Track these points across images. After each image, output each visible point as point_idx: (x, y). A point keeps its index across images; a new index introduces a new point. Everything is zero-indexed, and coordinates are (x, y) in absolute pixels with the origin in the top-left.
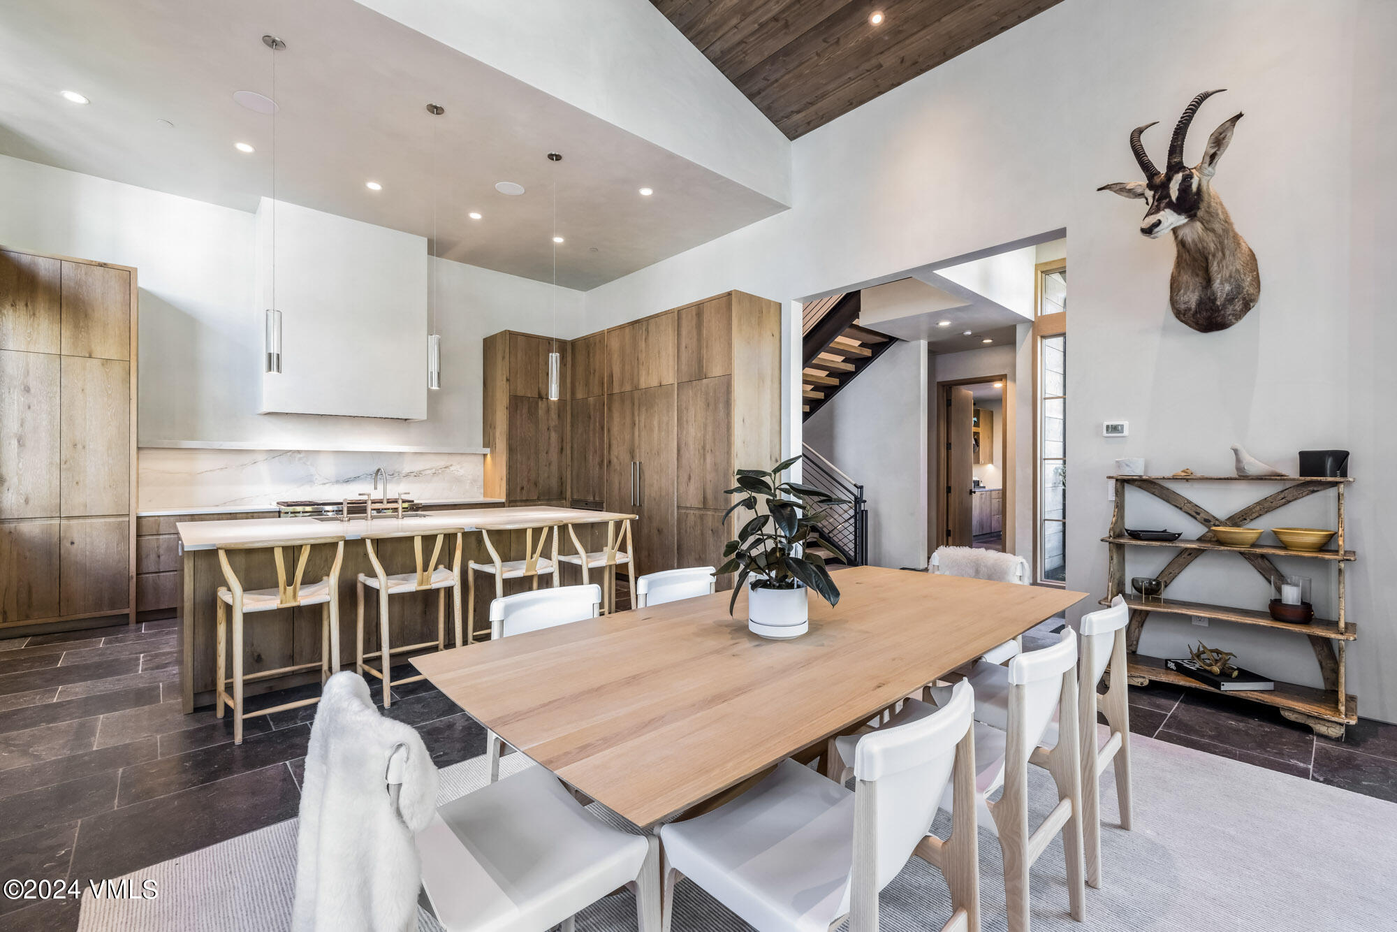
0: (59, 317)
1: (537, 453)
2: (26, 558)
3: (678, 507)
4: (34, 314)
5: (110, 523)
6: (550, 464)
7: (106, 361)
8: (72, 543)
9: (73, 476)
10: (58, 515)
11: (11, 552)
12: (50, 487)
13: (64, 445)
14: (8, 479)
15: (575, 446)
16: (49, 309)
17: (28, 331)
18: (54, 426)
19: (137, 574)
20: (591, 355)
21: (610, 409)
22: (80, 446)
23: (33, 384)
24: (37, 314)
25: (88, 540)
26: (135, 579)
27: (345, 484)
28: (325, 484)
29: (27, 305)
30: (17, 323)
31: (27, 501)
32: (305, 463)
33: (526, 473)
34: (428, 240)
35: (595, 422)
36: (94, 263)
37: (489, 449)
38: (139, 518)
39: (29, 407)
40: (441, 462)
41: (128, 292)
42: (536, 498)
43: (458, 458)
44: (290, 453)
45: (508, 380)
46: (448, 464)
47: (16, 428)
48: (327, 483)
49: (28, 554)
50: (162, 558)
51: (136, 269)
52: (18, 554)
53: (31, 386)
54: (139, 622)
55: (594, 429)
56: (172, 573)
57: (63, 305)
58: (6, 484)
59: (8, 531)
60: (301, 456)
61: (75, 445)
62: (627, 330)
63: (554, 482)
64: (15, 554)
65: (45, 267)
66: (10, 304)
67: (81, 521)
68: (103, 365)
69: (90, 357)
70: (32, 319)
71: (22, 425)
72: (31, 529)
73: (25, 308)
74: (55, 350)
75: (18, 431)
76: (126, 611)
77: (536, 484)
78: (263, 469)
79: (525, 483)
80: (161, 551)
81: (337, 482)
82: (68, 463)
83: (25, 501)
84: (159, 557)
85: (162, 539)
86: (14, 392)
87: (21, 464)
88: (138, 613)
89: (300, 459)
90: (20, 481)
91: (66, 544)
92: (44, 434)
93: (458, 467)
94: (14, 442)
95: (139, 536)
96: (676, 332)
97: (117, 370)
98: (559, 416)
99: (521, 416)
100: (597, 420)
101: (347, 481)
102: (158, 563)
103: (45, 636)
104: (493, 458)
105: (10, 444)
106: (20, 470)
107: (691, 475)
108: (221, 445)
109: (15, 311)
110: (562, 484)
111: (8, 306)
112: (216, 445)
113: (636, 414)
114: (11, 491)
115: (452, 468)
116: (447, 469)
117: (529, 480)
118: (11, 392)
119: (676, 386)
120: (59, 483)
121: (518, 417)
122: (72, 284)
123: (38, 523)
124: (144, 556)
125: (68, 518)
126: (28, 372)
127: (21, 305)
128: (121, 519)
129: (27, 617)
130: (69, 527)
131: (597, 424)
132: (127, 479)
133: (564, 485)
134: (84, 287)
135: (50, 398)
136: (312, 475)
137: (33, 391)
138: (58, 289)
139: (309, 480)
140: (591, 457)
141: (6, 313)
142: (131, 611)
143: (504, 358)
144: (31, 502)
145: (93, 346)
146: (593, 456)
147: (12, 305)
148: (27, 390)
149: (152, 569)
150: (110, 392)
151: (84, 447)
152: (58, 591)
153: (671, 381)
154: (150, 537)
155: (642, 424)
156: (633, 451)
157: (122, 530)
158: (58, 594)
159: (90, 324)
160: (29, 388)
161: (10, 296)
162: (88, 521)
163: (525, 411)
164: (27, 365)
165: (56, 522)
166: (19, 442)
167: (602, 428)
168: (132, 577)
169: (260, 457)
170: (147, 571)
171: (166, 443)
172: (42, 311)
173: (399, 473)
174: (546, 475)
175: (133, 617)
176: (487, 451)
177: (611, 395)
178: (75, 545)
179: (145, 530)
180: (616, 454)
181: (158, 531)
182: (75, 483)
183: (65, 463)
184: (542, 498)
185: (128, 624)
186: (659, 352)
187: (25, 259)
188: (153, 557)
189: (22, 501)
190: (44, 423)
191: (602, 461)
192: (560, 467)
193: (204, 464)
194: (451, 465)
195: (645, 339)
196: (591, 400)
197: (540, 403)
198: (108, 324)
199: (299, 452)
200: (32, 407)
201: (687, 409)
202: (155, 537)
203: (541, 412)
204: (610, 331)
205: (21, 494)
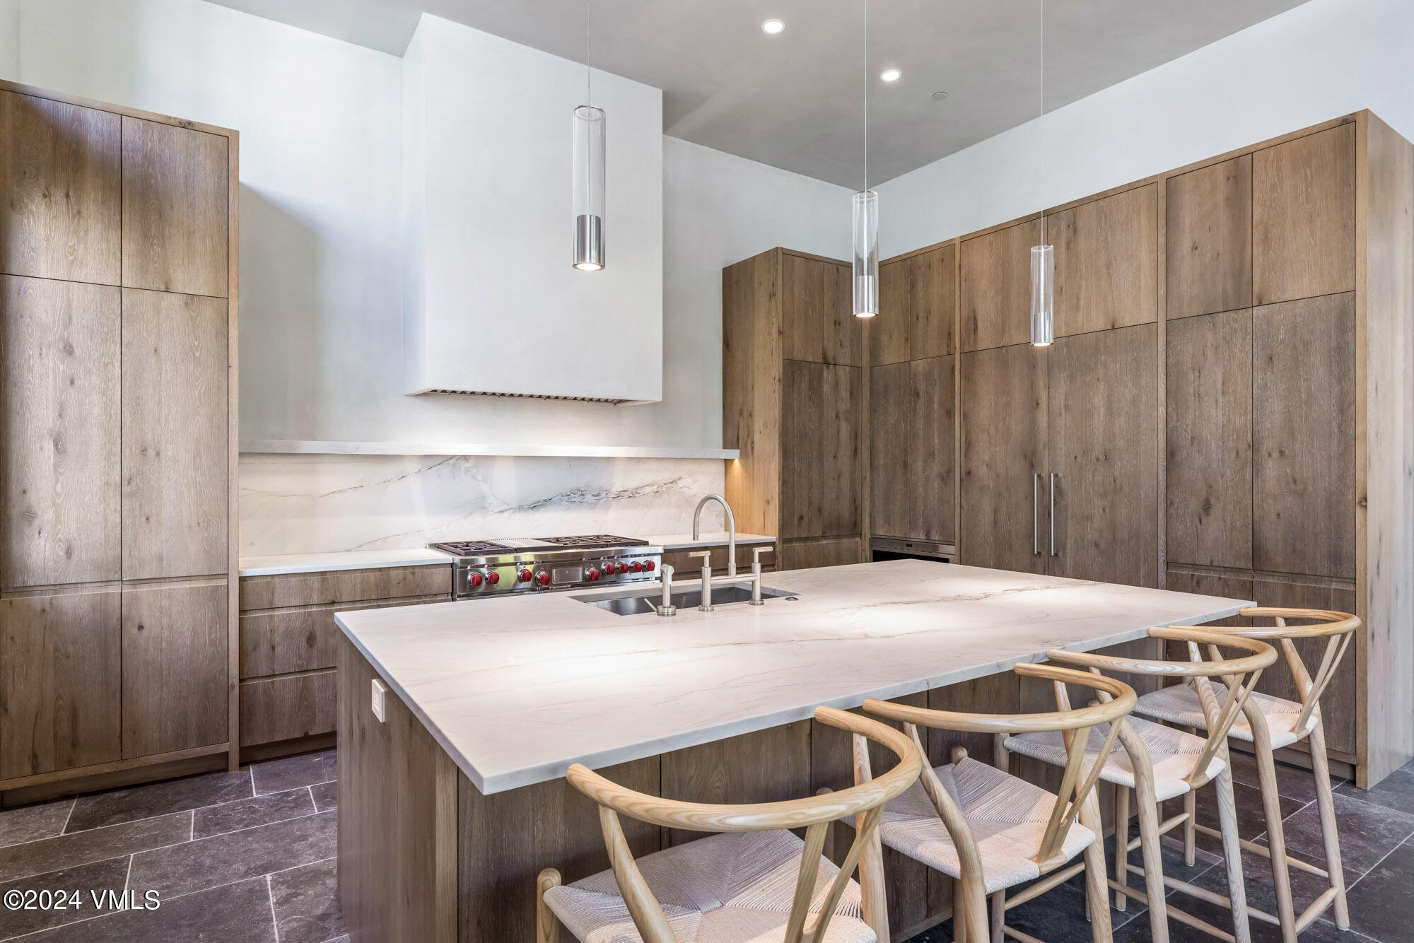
0: (118, 217)
1: (821, 457)
2: (68, 657)
3: (1168, 564)
4: (79, 213)
5: (198, 589)
6: (839, 476)
7: (191, 299)
8: (141, 628)
9: (141, 506)
10: (117, 577)
11: (44, 646)
12: (106, 526)
13: (127, 452)
14: (39, 512)
15: (880, 445)
16: (103, 203)
17: (71, 244)
18: (111, 417)
19: (241, 680)
20: (920, 286)
21: (968, 378)
22: (151, 453)
23: (77, 339)
24: (84, 211)
25: (165, 620)
26: (237, 690)
27: (530, 511)
28: (502, 512)
29: (67, 196)
30: (53, 228)
31: (69, 553)
32: (474, 478)
33: (806, 491)
34: (664, 93)
35: (930, 401)
36: (172, 122)
37: (737, 452)
38: (242, 579)
39: (72, 382)
40: (662, 474)
41: (225, 175)
42: (820, 534)
43: (690, 467)
44: (454, 460)
45: (780, 333)
46: (676, 476)
47: (51, 419)
48: (506, 510)
49: (71, 649)
50: (278, 650)
51: (237, 133)
52: (56, 650)
53: (74, 344)
54: (244, 764)
55: (928, 417)
56: (293, 677)
57: (126, 197)
58: (37, 523)
59: (39, 607)
60: (468, 465)
61: (144, 450)
62: (1015, 232)
63: (845, 507)
64: (51, 648)
65: (96, 127)
66: (40, 194)
67: (154, 587)
68: (187, 304)
69: (167, 291)
70: (75, 221)
71: (60, 415)
72: (75, 603)
73: (65, 201)
74: (112, 279)
75: (55, 426)
76: (224, 748)
77: (820, 511)
78: (416, 486)
79: (805, 509)
80: (277, 639)
81: (521, 508)
82: (133, 484)
83: (67, 553)
84: (273, 648)
85: (278, 616)
86: (47, 354)
87: (59, 485)
88: (243, 750)
89: (467, 470)
90: (58, 517)
91: (131, 630)
92: (95, 430)
93: (689, 480)
94: (49, 445)
95: (242, 611)
96: (1162, 222)
97: (209, 313)
98: (851, 393)
99: (800, 394)
100: (936, 399)
101: (534, 507)
102: (272, 659)
103: (99, 798)
104: (745, 466)
105: (41, 448)
106: (58, 495)
107: (1213, 501)
108: (358, 448)
109: (48, 206)
110: (856, 510)
111: (38, 198)
112: (351, 448)
113: (1041, 383)
114: (44, 534)
115: (681, 484)
116: (674, 485)
117: (810, 504)
118: (44, 354)
119: (1162, 326)
120: (118, 520)
121: (795, 396)
122: (139, 159)
123: (87, 592)
124: (251, 648)
125: (136, 582)
126: (70, 319)
127: (59, 195)
128: (214, 583)
129: (71, 764)
130: (136, 597)
131: (936, 407)
132: (225, 510)
133: (859, 512)
134: (158, 165)
135: (106, 365)
136: (484, 497)
137: (77, 352)
138: (117, 166)
139: (479, 505)
140: (920, 463)
141: (34, 209)
142: (231, 746)
143: (772, 295)
144: (75, 556)
145: (171, 271)
146: (925, 461)
147: (45, 196)
148: (69, 350)
149: (264, 670)
150: (197, 355)
151: (158, 454)
152: (118, 713)
153: (1146, 317)
154: (260, 614)
155: (1059, 400)
156: (1034, 453)
157: (217, 598)
158: (118, 718)
159: (166, 232)
160: (71, 347)
161: (42, 180)
162: (165, 587)
163: (804, 386)
164: (69, 305)
165: (114, 589)
166: (56, 445)
167: (950, 414)
168: (233, 686)
169: (411, 467)
170: (255, 676)
171: (278, 446)
172: (92, 208)
173: (607, 492)
174: (834, 495)
175: (234, 759)
176: (734, 454)
177: (971, 355)
178: (145, 633)
179: (251, 601)
180: (987, 458)
181: (271, 603)
182: (144, 519)
183: (129, 483)
184: (828, 534)
185: (226, 770)
186: (1109, 265)
187: (66, 111)
188: (264, 648)
189: (62, 553)
190: (97, 410)
191: (950, 471)
192: (853, 481)
193: (331, 479)
194: (680, 479)
195: (1068, 244)
196: (920, 365)
197: (825, 372)
198: (194, 232)
199: (466, 458)
200: (76, 382)
201: (1198, 370)
202: (267, 613)
203: (826, 388)
204: (965, 240)
205: (60, 540)
